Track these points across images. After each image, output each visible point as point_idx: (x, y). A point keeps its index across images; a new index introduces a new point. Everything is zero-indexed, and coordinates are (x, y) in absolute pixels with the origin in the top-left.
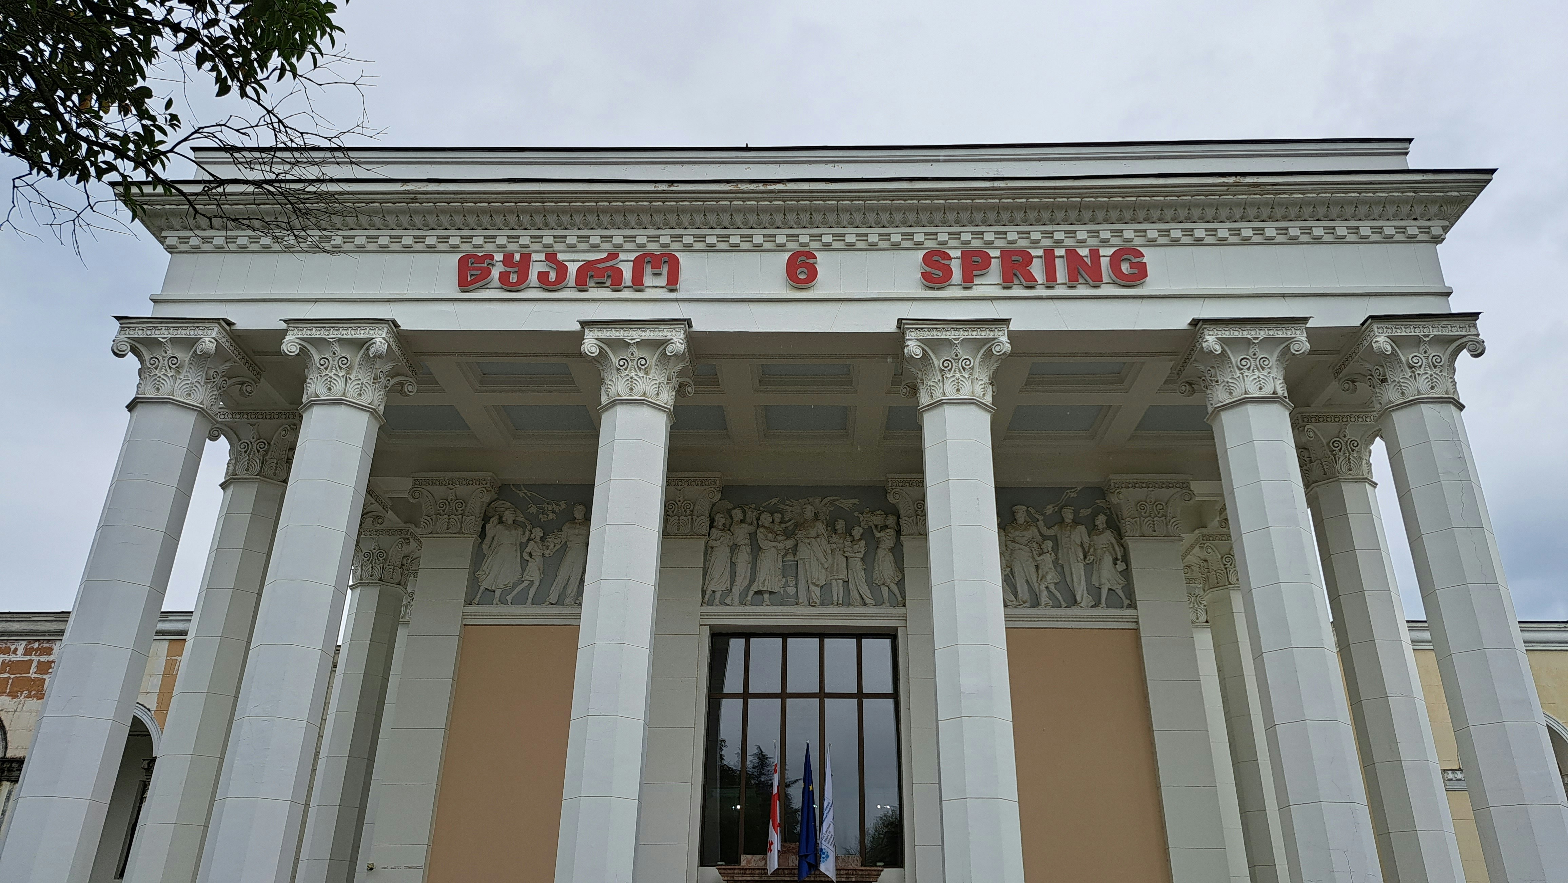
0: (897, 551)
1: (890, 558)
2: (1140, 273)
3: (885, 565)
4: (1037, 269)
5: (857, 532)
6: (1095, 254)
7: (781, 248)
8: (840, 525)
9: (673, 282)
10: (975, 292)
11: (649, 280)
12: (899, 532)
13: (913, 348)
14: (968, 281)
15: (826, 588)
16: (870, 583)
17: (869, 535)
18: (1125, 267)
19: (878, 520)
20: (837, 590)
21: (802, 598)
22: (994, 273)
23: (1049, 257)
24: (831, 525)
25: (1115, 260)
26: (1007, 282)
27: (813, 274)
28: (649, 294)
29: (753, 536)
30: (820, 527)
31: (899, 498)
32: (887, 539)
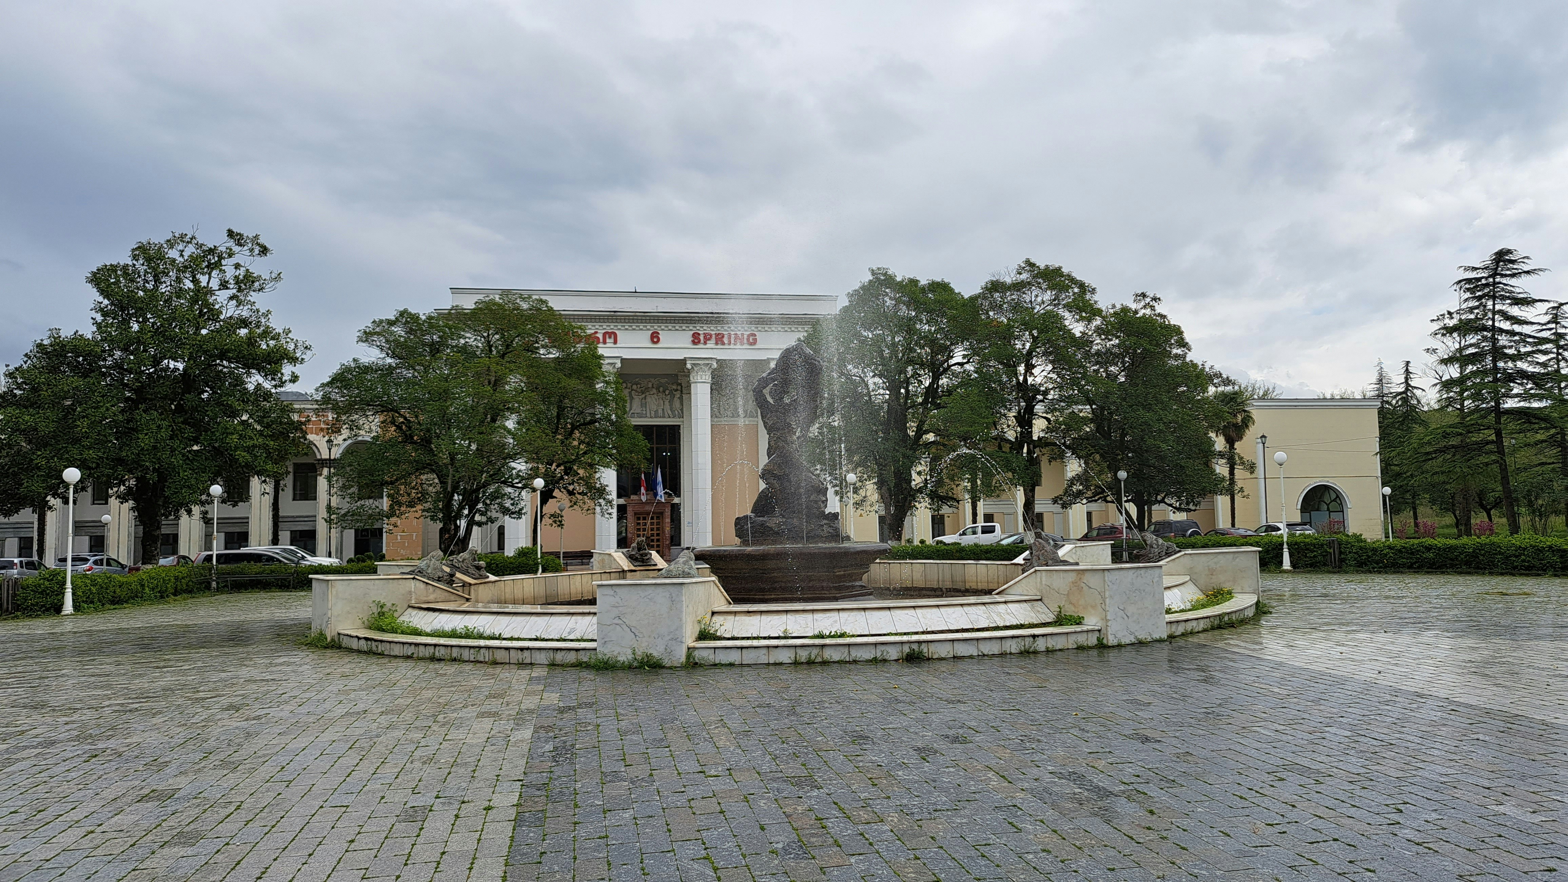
0: (681, 398)
1: (678, 401)
2: (755, 342)
3: (677, 403)
4: (726, 340)
5: (667, 392)
6: (743, 334)
7: (649, 330)
8: (661, 389)
9: (615, 342)
10: (708, 346)
11: (608, 340)
12: (682, 391)
13: (689, 366)
14: (705, 343)
15: (656, 412)
16: (671, 410)
17: (671, 393)
18: (751, 340)
19: (675, 387)
20: (660, 411)
21: (648, 415)
22: (713, 341)
23: (730, 338)
24: (658, 389)
25: (749, 336)
26: (717, 344)
27: (659, 340)
28: (608, 345)
29: (630, 393)
30: (654, 391)
31: (683, 381)
32: (678, 394)
